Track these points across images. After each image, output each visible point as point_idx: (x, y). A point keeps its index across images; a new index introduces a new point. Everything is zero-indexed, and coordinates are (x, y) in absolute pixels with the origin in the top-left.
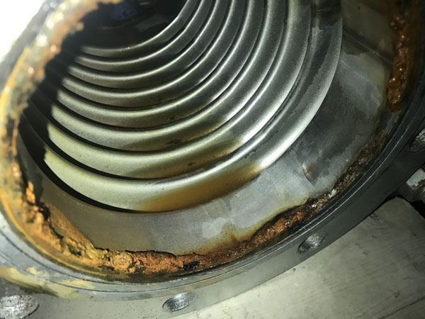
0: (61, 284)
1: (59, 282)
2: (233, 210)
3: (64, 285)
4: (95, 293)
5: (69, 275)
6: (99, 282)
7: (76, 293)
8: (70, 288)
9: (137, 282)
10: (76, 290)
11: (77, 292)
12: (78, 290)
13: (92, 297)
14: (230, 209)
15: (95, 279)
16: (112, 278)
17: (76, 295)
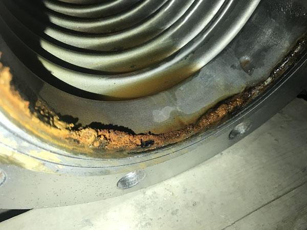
0: (28, 155)
1: (27, 153)
2: (178, 100)
3: (31, 156)
4: (60, 167)
5: (36, 146)
6: (65, 156)
7: (42, 166)
8: (38, 160)
9: (99, 157)
10: (43, 162)
11: (44, 164)
12: (44, 162)
13: (58, 171)
14: (176, 99)
15: (62, 152)
16: (78, 151)
17: (43, 168)
